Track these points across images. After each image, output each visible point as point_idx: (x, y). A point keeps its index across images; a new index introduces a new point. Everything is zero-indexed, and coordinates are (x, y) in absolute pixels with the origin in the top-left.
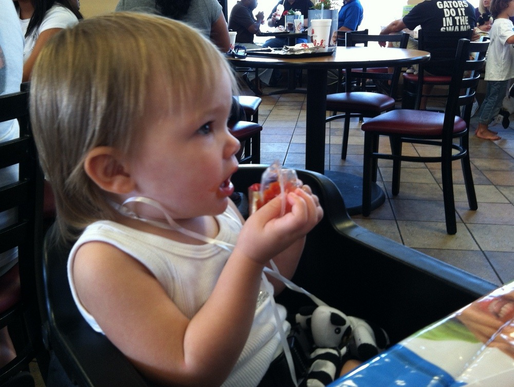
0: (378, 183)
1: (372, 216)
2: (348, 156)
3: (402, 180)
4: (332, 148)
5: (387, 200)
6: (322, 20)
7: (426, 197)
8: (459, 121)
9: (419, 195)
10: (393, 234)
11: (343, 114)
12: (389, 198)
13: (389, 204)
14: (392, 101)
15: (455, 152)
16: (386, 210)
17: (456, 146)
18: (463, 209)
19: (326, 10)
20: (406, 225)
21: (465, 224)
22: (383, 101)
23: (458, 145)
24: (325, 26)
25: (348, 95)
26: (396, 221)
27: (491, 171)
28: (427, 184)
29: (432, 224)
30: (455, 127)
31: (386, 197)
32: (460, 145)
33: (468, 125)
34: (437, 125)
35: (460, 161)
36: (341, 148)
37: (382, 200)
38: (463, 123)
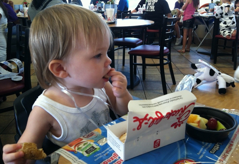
0: (137, 75)
1: (134, 89)
2: (125, 64)
3: (146, 73)
4: (119, 61)
5: (140, 82)
6: (110, 9)
7: (156, 80)
8: (166, 49)
9: (153, 79)
10: (142, 96)
11: (122, 47)
12: (141, 81)
13: (141, 84)
14: (141, 41)
15: (165, 62)
16: (140, 86)
17: (166, 59)
18: (170, 84)
19: (112, 5)
20: (148, 92)
21: (171, 90)
22: (138, 41)
23: (167, 59)
24: (111, 11)
25: (124, 39)
26: (144, 90)
27: (183, 68)
28: (157, 75)
29: (158, 91)
30: (164, 52)
31: (140, 81)
32: (168, 59)
33: (170, 51)
34: (157, 51)
35: (168, 65)
36: (122, 61)
37: (139, 82)
38: (168, 50)
